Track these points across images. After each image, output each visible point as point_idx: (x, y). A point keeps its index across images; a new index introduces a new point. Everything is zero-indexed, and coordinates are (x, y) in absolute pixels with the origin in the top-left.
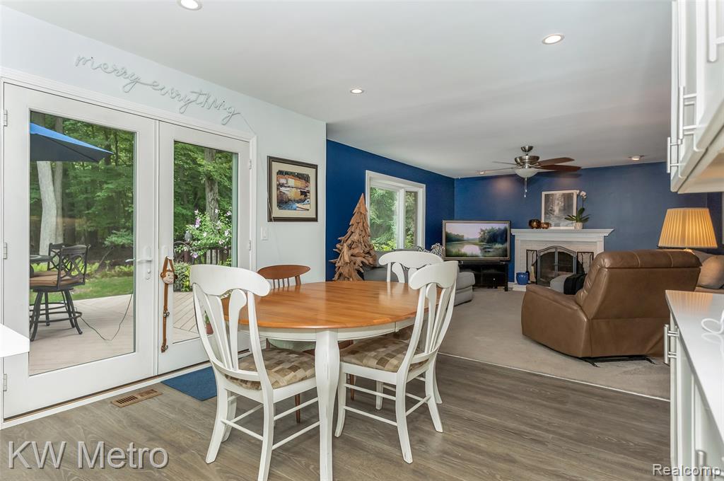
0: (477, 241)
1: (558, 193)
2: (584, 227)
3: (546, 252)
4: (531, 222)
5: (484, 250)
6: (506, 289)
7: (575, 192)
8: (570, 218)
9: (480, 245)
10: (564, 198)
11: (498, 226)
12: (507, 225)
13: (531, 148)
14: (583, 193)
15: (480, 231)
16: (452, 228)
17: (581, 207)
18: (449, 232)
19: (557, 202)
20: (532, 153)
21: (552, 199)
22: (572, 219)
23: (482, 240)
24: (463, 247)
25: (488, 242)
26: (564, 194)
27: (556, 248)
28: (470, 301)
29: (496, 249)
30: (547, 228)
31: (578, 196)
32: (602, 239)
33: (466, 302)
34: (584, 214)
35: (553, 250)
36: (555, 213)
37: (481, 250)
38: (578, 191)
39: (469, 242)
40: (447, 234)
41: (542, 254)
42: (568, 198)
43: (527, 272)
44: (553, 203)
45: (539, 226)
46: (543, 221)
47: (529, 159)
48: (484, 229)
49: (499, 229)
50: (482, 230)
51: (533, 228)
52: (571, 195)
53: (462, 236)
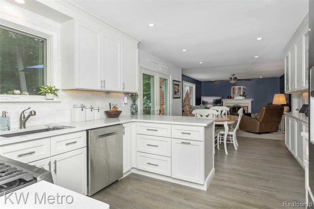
0: (212, 103)
2: (245, 98)
4: (228, 97)
7: (242, 87)
8: (240, 95)
9: (213, 105)
11: (218, 98)
12: (221, 98)
13: (234, 75)
14: (245, 87)
16: (204, 99)
17: (244, 92)
19: (236, 90)
20: (235, 76)
22: (241, 96)
23: (214, 103)
24: (208, 105)
25: (215, 104)
26: (238, 88)
27: (237, 105)
30: (233, 99)
31: (243, 88)
32: (251, 102)
34: (245, 94)
35: (235, 106)
36: (236, 94)
38: (243, 87)
39: (210, 103)
40: (203, 101)
41: (232, 107)
42: (240, 89)
44: (235, 90)
45: (231, 98)
46: (232, 96)
47: (234, 78)
50: (213, 100)
51: (229, 99)
52: (241, 88)
53: (207, 102)
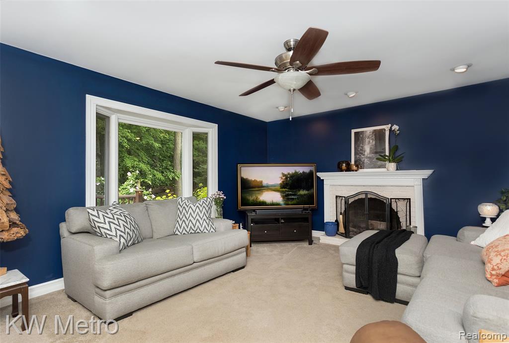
0: (279, 188)
1: (369, 130)
2: (397, 169)
3: (356, 198)
4: (339, 165)
5: (286, 197)
6: (311, 243)
7: (387, 127)
8: (383, 159)
9: (281, 192)
10: (375, 135)
12: (313, 168)
14: (396, 127)
15: (281, 175)
17: (394, 145)
18: (245, 177)
19: (367, 140)
21: (362, 137)
22: (385, 160)
23: (284, 185)
25: (291, 188)
26: (375, 130)
27: (366, 193)
28: (243, 267)
29: (301, 196)
30: (356, 171)
31: (390, 130)
32: (420, 183)
33: (233, 271)
34: (399, 153)
35: (363, 196)
36: (366, 153)
37: (283, 197)
38: (390, 125)
39: (268, 188)
40: (242, 179)
41: (351, 201)
42: (379, 136)
43: (337, 221)
44: (363, 139)
45: (348, 168)
46: (353, 162)
48: (286, 173)
49: (304, 172)
50: (284, 175)
51: (342, 170)
52: (383, 131)
53: (261, 182)
